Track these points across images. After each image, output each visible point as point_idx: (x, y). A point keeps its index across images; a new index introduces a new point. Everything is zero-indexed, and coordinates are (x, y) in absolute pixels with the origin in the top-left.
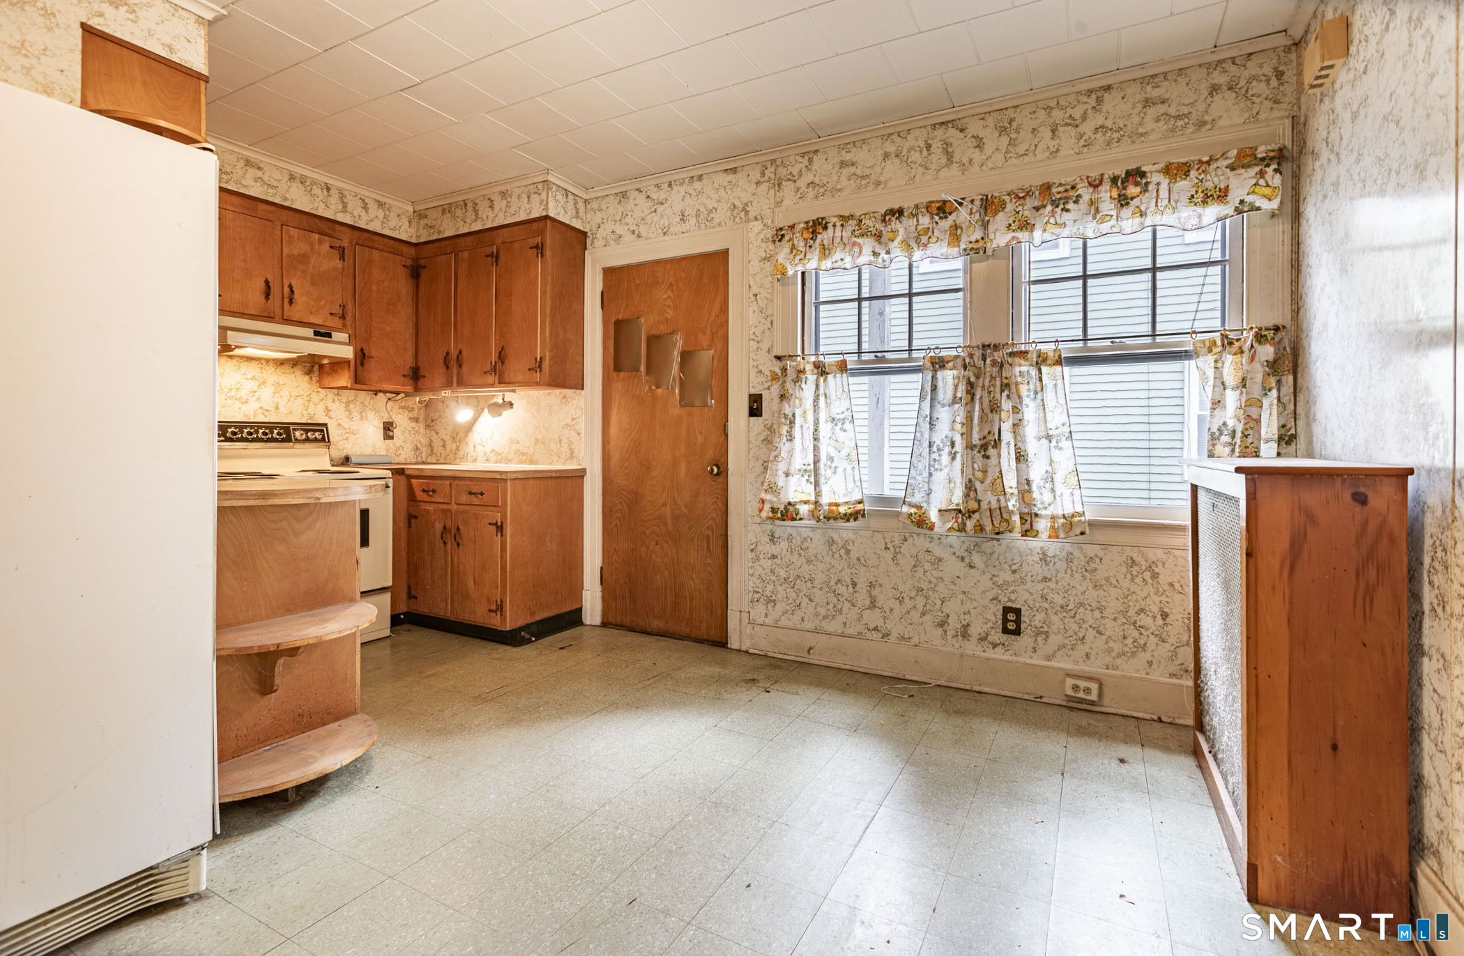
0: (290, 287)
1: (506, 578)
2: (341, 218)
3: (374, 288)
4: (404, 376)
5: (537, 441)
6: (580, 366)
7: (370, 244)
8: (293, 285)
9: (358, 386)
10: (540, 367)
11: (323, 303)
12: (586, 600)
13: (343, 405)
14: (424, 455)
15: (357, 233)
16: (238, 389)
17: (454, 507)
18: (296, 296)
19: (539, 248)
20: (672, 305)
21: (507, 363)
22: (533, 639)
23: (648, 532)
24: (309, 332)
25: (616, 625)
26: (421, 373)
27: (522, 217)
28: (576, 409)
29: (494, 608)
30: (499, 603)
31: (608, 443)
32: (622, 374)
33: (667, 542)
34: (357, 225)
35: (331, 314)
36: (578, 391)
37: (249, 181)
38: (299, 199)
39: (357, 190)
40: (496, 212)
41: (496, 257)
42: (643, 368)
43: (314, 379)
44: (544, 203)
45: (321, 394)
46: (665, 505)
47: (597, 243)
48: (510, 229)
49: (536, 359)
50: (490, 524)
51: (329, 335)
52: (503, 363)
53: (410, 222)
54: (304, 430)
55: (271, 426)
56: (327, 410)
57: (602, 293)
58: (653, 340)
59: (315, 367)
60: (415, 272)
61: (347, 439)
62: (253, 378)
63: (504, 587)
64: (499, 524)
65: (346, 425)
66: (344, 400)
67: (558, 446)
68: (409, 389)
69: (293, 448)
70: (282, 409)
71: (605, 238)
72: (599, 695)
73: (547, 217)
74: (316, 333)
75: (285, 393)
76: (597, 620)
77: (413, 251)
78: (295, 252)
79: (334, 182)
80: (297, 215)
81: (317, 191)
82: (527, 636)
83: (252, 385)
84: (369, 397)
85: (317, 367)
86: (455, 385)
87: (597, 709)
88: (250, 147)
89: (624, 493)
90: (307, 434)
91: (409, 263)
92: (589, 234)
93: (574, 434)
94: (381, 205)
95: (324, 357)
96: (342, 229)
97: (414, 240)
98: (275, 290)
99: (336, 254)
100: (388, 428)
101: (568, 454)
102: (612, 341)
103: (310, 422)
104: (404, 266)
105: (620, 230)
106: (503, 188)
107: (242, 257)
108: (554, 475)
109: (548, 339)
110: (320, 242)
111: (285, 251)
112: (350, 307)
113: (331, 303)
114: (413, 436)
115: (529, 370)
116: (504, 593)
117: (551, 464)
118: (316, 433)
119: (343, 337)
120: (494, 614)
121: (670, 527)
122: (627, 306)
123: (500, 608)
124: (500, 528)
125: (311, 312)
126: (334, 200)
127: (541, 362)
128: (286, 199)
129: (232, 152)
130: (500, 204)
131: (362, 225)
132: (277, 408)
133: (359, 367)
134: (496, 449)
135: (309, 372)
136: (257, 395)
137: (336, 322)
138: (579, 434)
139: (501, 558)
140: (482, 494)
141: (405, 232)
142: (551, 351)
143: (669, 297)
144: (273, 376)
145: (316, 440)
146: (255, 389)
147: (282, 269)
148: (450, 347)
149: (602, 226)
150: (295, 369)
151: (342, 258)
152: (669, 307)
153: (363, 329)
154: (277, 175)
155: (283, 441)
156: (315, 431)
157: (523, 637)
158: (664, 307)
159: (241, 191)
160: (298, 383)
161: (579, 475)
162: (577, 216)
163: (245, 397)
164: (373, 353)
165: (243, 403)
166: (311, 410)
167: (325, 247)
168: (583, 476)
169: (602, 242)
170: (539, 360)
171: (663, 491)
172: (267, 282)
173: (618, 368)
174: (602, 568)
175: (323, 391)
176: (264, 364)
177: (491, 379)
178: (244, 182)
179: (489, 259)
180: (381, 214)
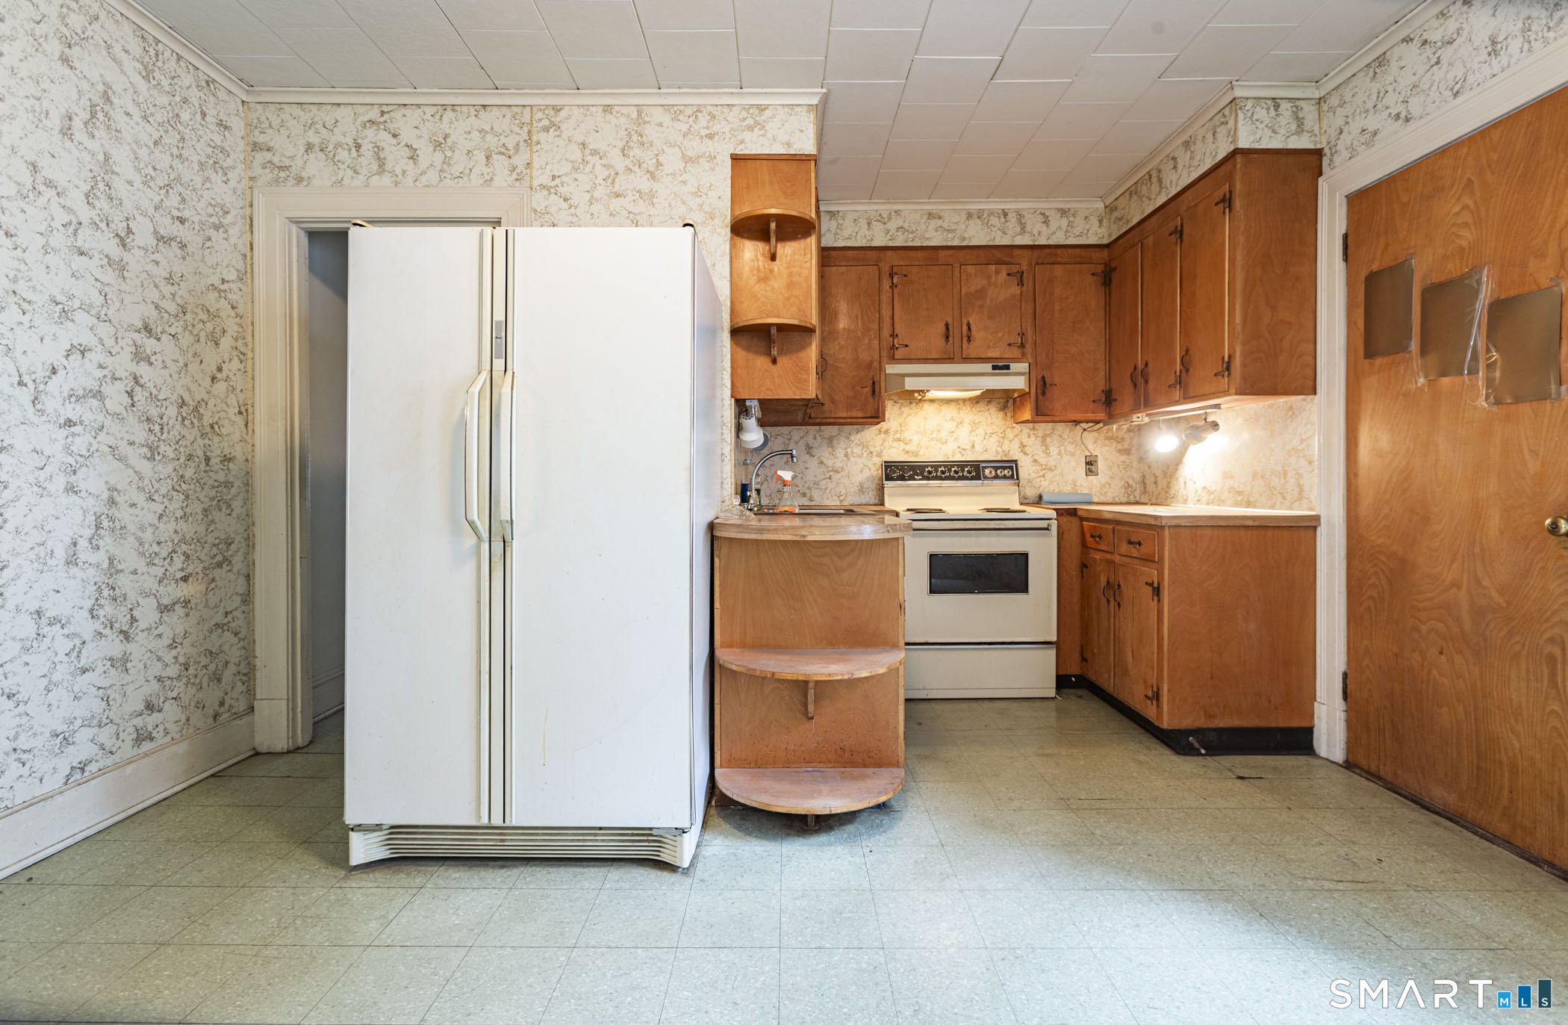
0: (969, 325)
1: (1163, 658)
2: (1020, 241)
3: (1057, 307)
4: (1094, 401)
5: (1255, 475)
6: (1309, 359)
7: (1052, 260)
8: (971, 322)
9: (1040, 418)
10: (1228, 369)
11: (1000, 335)
12: (1320, 718)
13: (1038, 442)
14: (1137, 493)
15: (1036, 253)
16: (939, 431)
17: (1117, 558)
18: (974, 332)
19: (1227, 201)
20: (1470, 221)
21: (1191, 370)
22: (1203, 751)
23: (1424, 628)
24: (987, 367)
25: (1368, 772)
26: (1114, 397)
27: (1208, 164)
28: (1306, 423)
29: (1150, 694)
30: (1155, 689)
31: (1356, 475)
32: (1378, 361)
33: (1461, 653)
34: (1037, 243)
35: (1009, 345)
36: (1310, 397)
37: (931, 233)
38: (977, 235)
39: (1036, 205)
40: (1179, 171)
41: (1180, 233)
42: (1414, 345)
43: (1008, 414)
44: (1232, 133)
45: (1015, 430)
46: (1456, 585)
47: (1337, 160)
48: (1194, 187)
49: (1223, 358)
50: (1147, 583)
51: (1007, 367)
52: (1187, 371)
53: (1101, 222)
54: (994, 467)
55: (962, 465)
56: (1023, 446)
57: (1346, 237)
58: (1433, 292)
59: (1007, 401)
60: (1107, 278)
61: (1043, 476)
62: (952, 419)
63: (1161, 669)
64: (1156, 585)
65: (1043, 461)
66: (1040, 433)
67: (1283, 481)
68: (1101, 416)
69: (982, 485)
70: (979, 448)
71: (1351, 147)
72: (1224, 866)
73: (1237, 152)
74: (994, 368)
75: (981, 431)
76: (1338, 755)
77: (1105, 253)
78: (973, 289)
79: (1011, 206)
80: (975, 252)
81: (994, 220)
82: (1197, 745)
83: (951, 425)
84: (1068, 429)
85: (1011, 401)
86: (1142, 406)
87: (1196, 886)
88: (931, 200)
89: (1382, 558)
90: (996, 471)
91: (1100, 268)
92: (1326, 151)
93: (1303, 462)
94: (1063, 212)
95: (1014, 390)
96: (1019, 252)
97: (1105, 241)
98: (955, 332)
99: (1014, 280)
100: (1090, 464)
101: (1296, 493)
102: (1361, 311)
103: (1004, 459)
104: (1093, 274)
105: (1372, 123)
106: (1185, 137)
107: (925, 307)
108: (1251, 523)
109: (1239, 327)
110: (997, 272)
111: (964, 290)
112: (1030, 333)
113: (1009, 333)
114: (1123, 472)
115: (1215, 375)
116: (1160, 677)
117: (1272, 507)
118: (1007, 470)
119: (1023, 367)
120: (1149, 702)
121: (1468, 626)
122: (1387, 245)
123: (1157, 696)
124: (1157, 591)
125: (989, 347)
126: (1012, 225)
127: (1229, 363)
128: (964, 239)
129: (916, 211)
130: (1183, 159)
131: (1043, 241)
132: (973, 446)
133: (1041, 397)
134: (1208, 487)
135: (1003, 408)
136: (955, 435)
137: (1016, 352)
138: (1310, 463)
139: (1158, 630)
140: (1140, 544)
141: (1095, 233)
142: (1244, 344)
143: (1465, 207)
144: (968, 415)
145: (1005, 477)
146: (953, 429)
147: (961, 308)
148: (1137, 360)
149: (1346, 130)
150: (990, 406)
151: (1021, 283)
152: (1466, 225)
153: (1044, 356)
154: (956, 219)
155: (973, 478)
156: (1004, 468)
157: (1191, 745)
158: (1454, 229)
159: (924, 245)
160: (991, 419)
161: (1308, 527)
162: (1300, 129)
163: (945, 438)
164: (1057, 380)
165: (943, 444)
166: (1006, 447)
167: (1004, 274)
168: (1315, 528)
169: (1346, 154)
170: (1226, 359)
171: (1453, 560)
172: (947, 326)
173: (1370, 353)
174: (1345, 675)
175: (1018, 426)
176: (962, 404)
177: (1177, 394)
178: (927, 236)
179: (1173, 237)
180: (1064, 222)
